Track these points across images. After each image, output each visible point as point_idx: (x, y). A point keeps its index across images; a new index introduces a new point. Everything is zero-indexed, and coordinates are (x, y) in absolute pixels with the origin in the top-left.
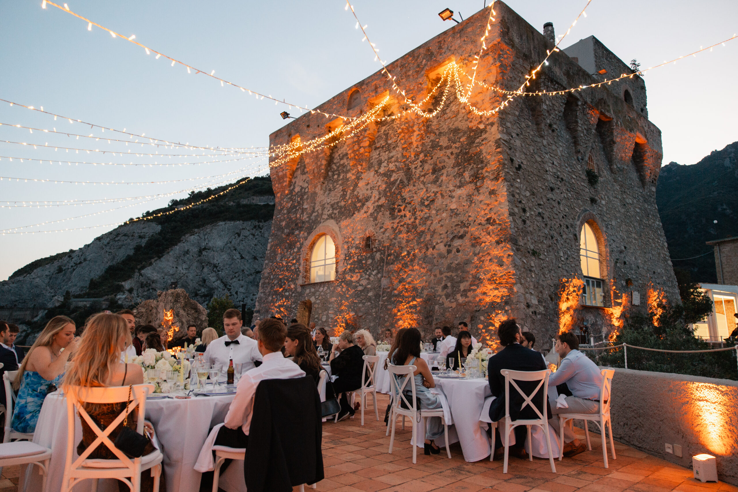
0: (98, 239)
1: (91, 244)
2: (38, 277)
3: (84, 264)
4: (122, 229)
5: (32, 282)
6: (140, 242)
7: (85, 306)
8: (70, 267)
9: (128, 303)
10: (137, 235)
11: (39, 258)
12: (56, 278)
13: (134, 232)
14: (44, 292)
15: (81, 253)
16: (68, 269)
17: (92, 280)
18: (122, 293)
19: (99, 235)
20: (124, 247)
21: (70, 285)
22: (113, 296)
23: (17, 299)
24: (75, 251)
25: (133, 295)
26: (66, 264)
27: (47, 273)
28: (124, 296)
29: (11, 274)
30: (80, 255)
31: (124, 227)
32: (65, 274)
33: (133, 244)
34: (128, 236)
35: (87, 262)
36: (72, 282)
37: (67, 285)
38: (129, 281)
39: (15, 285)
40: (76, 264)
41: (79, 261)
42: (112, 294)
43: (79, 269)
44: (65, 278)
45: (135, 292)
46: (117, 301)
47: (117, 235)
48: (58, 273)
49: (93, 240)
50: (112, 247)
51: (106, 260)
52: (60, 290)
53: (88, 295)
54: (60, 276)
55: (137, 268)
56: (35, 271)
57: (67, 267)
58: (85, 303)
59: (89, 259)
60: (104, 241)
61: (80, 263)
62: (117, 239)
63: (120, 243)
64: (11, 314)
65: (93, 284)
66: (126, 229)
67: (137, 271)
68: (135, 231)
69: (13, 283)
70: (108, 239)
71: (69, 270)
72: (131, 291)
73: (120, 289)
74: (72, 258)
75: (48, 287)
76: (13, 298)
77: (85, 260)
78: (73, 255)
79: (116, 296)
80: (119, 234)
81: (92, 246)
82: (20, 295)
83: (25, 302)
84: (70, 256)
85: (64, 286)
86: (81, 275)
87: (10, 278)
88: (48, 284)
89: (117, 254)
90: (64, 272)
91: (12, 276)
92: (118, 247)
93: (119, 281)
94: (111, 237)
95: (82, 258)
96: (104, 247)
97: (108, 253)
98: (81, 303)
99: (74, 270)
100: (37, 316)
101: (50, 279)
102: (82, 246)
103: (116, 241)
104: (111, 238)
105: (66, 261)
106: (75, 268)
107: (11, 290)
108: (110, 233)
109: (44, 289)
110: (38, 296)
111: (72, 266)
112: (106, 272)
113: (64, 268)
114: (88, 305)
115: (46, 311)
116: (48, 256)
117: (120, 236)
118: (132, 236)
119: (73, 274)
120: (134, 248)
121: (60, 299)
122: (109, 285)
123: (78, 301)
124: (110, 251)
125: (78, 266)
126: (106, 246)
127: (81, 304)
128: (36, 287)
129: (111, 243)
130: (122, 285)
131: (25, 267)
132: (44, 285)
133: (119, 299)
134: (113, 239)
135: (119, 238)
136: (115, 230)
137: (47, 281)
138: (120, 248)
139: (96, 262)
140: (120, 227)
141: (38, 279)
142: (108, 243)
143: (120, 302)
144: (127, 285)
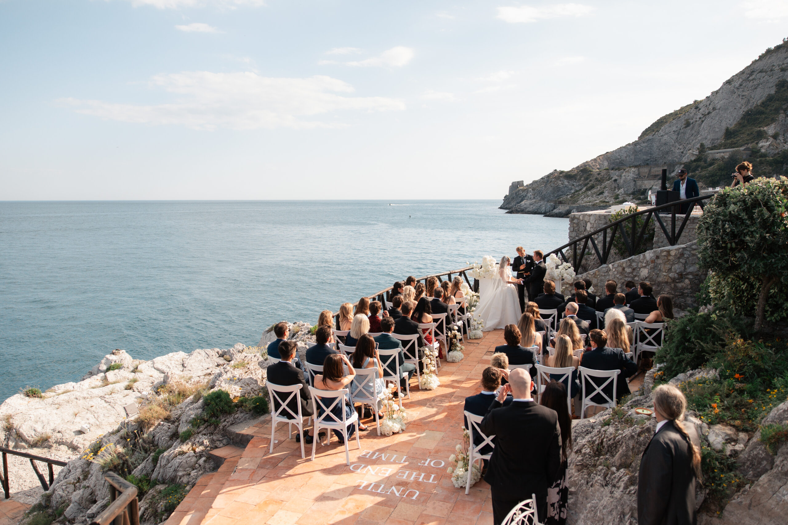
0: (729, 82)
1: (720, 89)
2: (667, 134)
3: (713, 113)
4: (757, 64)
5: (660, 139)
6: (782, 76)
7: (723, 158)
8: (698, 119)
9: (773, 151)
10: (777, 68)
11: (664, 115)
12: (684, 133)
13: (773, 66)
14: (673, 148)
15: (709, 102)
16: (696, 121)
17: (727, 129)
18: (765, 140)
19: (728, 78)
20: (761, 86)
21: (699, 138)
22: (754, 144)
23: (649, 158)
24: (701, 102)
25: (778, 141)
26: (693, 117)
27: (674, 129)
28: (768, 143)
29: (640, 135)
30: (708, 105)
31: (760, 62)
32: (693, 128)
33: (774, 80)
34: (766, 72)
35: (717, 111)
36: (701, 135)
37: (696, 139)
38: (773, 126)
39: (645, 144)
40: (704, 115)
41: (707, 112)
42: (752, 142)
43: (708, 121)
44: (693, 132)
45: (781, 138)
46: (760, 150)
47: (751, 74)
48: (686, 127)
49: (721, 85)
50: (746, 89)
51: (739, 105)
52: (689, 145)
53: (725, 146)
54: (688, 130)
55: (782, 109)
56: (662, 128)
57: (694, 120)
58: (722, 154)
59: (718, 107)
60: (735, 83)
61: (709, 113)
62: (751, 78)
63: (755, 83)
64: (650, 170)
65: (729, 134)
66: (761, 65)
67: (782, 111)
68: (775, 64)
69: (644, 143)
70: (741, 80)
71: (697, 123)
72: (775, 137)
73: (761, 135)
74: (700, 109)
75: (677, 144)
76: (645, 157)
77: (714, 109)
78: (701, 106)
79: (757, 143)
80: (753, 72)
81: (721, 91)
82: (651, 154)
83: (656, 160)
84: (696, 108)
85: (693, 141)
86: (710, 126)
87: (640, 138)
88: (677, 141)
89: (753, 96)
90: (691, 125)
91: (641, 136)
92: (753, 88)
93: (760, 127)
94: (744, 76)
95: (711, 107)
96: (736, 90)
97: (741, 97)
98: (718, 154)
99: (703, 121)
100: (673, 171)
101: (678, 134)
102: (709, 94)
103: (750, 81)
104: (744, 78)
105: (693, 114)
106: (703, 119)
107: (642, 149)
108: (742, 72)
109: (673, 145)
110: (667, 153)
111: (700, 118)
112: (742, 119)
113: (691, 121)
114: (726, 157)
115: (683, 166)
116: (672, 111)
117: (755, 73)
118: (771, 70)
119: (702, 127)
120: (776, 86)
121: (694, 153)
122: (748, 132)
123: (715, 153)
124: (744, 93)
125: (707, 116)
126: (738, 89)
127: (718, 156)
128: (665, 144)
129: (744, 85)
130: (764, 131)
131: (652, 125)
132: (672, 141)
133: (762, 147)
134: (747, 80)
135: (753, 77)
136: (748, 67)
137: (675, 137)
138: (756, 88)
139: (727, 109)
140: (755, 62)
141: (666, 136)
142: (741, 85)
143: (763, 151)
144: (771, 130)
